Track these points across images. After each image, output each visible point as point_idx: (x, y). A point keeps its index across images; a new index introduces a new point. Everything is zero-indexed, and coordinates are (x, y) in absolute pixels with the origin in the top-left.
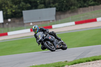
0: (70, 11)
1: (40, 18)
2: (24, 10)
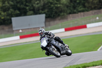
0: (59, 18)
1: (29, 25)
2: (13, 17)
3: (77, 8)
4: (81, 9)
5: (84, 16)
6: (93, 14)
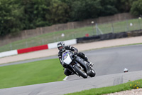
0: (10, 35)
3: (34, 21)
4: (40, 23)
6: (56, 30)
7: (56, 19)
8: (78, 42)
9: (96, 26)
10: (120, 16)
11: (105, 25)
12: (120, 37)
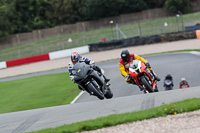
3: (29, 21)
5: (43, 36)
6: (60, 32)
7: (60, 18)
8: (91, 50)
9: (117, 28)
10: (150, 12)
11: (128, 26)
12: (151, 43)
